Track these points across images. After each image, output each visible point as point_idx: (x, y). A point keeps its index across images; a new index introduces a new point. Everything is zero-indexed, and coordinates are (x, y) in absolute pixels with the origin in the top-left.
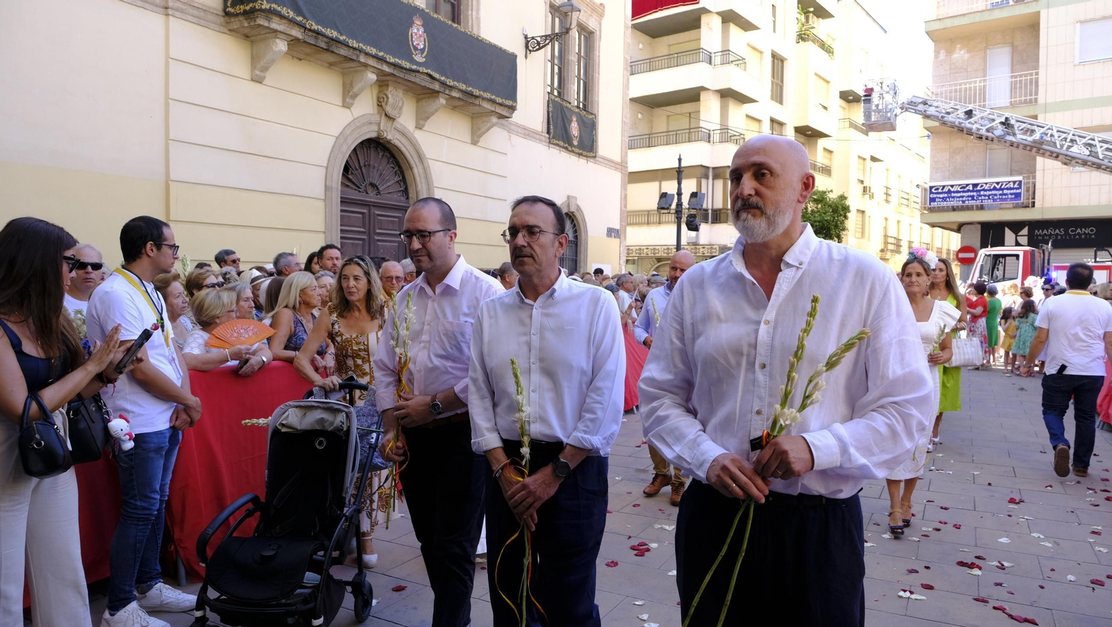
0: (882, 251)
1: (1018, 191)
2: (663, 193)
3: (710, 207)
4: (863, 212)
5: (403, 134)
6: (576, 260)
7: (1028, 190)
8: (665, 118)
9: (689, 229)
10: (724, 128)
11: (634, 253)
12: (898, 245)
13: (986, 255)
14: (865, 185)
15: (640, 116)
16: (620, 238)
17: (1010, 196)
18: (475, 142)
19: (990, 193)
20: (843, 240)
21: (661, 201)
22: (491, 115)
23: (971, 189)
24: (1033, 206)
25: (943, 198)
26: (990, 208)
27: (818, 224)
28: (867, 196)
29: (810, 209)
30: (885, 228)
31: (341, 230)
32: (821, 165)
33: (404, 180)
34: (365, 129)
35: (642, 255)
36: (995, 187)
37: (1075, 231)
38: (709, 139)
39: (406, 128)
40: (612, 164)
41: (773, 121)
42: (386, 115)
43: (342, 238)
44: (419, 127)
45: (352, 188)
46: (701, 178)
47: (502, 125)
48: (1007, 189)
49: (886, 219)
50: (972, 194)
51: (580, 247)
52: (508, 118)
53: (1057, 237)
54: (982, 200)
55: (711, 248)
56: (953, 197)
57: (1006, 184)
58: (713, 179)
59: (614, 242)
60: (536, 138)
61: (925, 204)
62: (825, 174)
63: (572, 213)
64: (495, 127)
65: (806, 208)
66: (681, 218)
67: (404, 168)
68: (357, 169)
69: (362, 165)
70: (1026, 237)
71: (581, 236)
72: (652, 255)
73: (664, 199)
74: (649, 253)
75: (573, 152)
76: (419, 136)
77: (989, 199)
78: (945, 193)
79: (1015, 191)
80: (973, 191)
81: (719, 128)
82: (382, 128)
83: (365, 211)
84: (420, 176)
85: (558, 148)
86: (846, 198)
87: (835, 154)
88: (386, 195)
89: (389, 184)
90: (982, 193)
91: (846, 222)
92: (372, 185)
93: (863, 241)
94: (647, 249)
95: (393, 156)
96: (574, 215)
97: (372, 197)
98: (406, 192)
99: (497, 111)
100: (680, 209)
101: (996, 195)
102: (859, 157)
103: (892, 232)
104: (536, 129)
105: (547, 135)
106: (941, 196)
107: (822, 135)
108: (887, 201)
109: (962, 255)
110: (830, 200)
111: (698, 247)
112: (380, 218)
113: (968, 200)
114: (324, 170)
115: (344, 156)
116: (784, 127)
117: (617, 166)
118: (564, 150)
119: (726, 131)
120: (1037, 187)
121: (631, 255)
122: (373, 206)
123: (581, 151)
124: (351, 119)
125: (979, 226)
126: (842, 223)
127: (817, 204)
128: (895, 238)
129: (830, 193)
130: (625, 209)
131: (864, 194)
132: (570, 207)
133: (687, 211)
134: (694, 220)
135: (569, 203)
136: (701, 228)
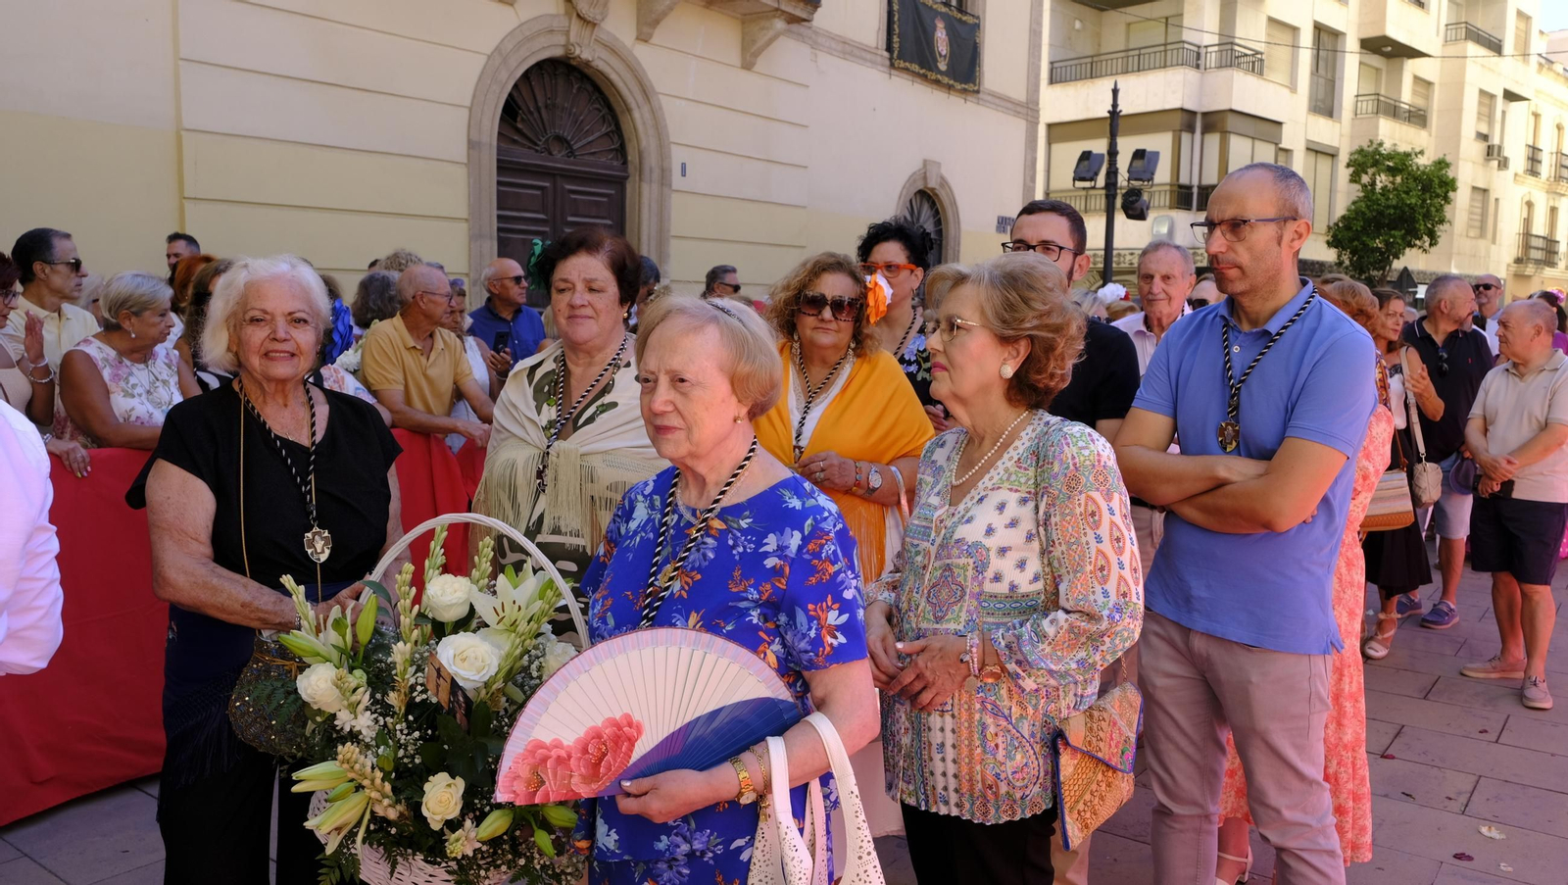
0: (1518, 261)
2: (1085, 154)
3: (1195, 182)
4: (1485, 191)
5: (613, 51)
8: (1122, 28)
9: (1129, 216)
10: (1227, 42)
12: (1550, 251)
14: (1490, 143)
15: (1078, 25)
18: (747, 65)
20: (1441, 240)
21: (1081, 166)
22: (774, 17)
27: (1392, 211)
28: (1495, 163)
29: (1379, 185)
30: (1528, 222)
31: (499, 217)
32: (1407, 107)
33: (618, 131)
34: (543, 41)
38: (1196, 59)
39: (617, 39)
40: (1010, 105)
41: (1319, 28)
42: (578, 15)
43: (499, 230)
44: (643, 38)
45: (523, 145)
46: (1181, 131)
47: (801, 35)
49: (1530, 205)
52: (805, 20)
55: (1194, 254)
58: (1203, 133)
60: (865, 60)
62: (1415, 124)
63: (933, 190)
64: (782, 38)
65: (1373, 184)
66: (1114, 197)
67: (618, 110)
68: (531, 113)
69: (540, 104)
71: (947, 231)
73: (1086, 163)
75: (937, 82)
76: (642, 54)
81: (1217, 42)
82: (572, 40)
83: (547, 184)
84: (644, 123)
85: (906, 76)
86: (1448, 165)
87: (1437, 88)
88: (586, 157)
89: (590, 139)
91: (1447, 208)
92: (560, 139)
93: (1482, 244)
95: (597, 89)
96: (936, 195)
97: (558, 160)
98: (621, 151)
99: (783, 7)
100: (1113, 181)
102: (1482, 92)
103: (1539, 228)
104: (865, 42)
105: (886, 54)
107: (1415, 53)
108: (1533, 172)
110: (1418, 168)
112: (573, 196)
114: (466, 112)
115: (503, 88)
116: (1340, 37)
117: (1019, 109)
118: (919, 80)
119: (1229, 47)
122: (562, 176)
123: (951, 82)
124: (513, 23)
126: (1440, 209)
127: (1394, 176)
128: (1544, 238)
129: (1419, 156)
130: (1031, 185)
131: (1489, 160)
132: (929, 181)
133: (1125, 183)
134: (1137, 201)
135: (925, 173)
136: (1151, 215)
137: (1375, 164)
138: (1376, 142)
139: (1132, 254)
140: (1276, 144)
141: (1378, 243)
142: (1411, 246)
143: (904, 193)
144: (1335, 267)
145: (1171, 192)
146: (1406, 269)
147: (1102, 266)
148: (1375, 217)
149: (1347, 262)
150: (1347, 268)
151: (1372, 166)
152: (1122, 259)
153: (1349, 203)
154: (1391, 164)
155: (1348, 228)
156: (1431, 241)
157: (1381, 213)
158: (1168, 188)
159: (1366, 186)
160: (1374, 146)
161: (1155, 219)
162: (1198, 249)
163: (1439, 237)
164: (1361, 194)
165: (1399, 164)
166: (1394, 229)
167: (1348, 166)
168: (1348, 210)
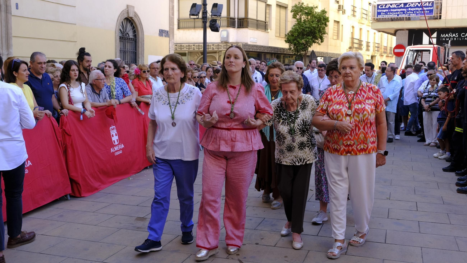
0: (350, 48)
1: (431, 8)
2: (193, 4)
3: (236, 17)
4: (338, 22)
6: (136, 53)
7: (437, 8)
9: (212, 30)
11: (185, 48)
12: (360, 44)
13: (410, 50)
14: (339, 4)
16: (169, 37)
17: (426, 12)
19: (415, 9)
20: (325, 40)
21: (192, 9)
23: (403, 6)
24: (440, 18)
25: (385, 12)
26: (415, 19)
27: (308, 29)
28: (341, 12)
29: (303, 19)
30: (352, 33)
35: (191, 50)
36: (417, 5)
37: (465, 35)
48: (425, 7)
49: (353, 27)
50: (403, 10)
51: (139, 43)
53: (454, 39)
54: (409, 14)
56: (392, 12)
57: (424, 4)
59: (165, 40)
61: (374, 16)
63: (131, 18)
65: (301, 19)
66: (206, 22)
70: (436, 39)
71: (139, 35)
72: (197, 50)
73: (194, 8)
74: (195, 48)
77: (414, 13)
78: (387, 9)
79: (429, 8)
80: (404, 8)
86: (326, 12)
90: (409, 9)
91: (326, 28)
93: (338, 41)
94: (194, 45)
96: (133, 20)
100: (205, 16)
101: (418, 11)
103: (357, 36)
106: (384, 11)
108: (354, 16)
109: (396, 51)
110: (316, 13)
111: (228, 44)
113: (401, 14)
120: (443, 6)
121: (183, 50)
125: (407, 32)
126: (324, 29)
127: (308, 16)
128: (358, 40)
129: (316, 8)
130: (172, 16)
131: (339, 10)
132: (129, 14)
133: (210, 17)
134: (215, 24)
135: (128, 11)
136: (221, 29)
137: (301, 11)
138: (301, 3)
139: (213, 45)
140: (266, 3)
141: (303, 41)
142: (315, 42)
143: (119, 18)
144: (288, 50)
145: (228, 21)
146: (313, 51)
147: (202, 49)
148: (302, 31)
149: (293, 48)
150: (292, 51)
151: (300, 12)
152: (209, 47)
153: (293, 26)
154: (306, 11)
155: (292, 35)
156: (321, 40)
157: (304, 30)
158: (226, 19)
159: (298, 20)
160: (301, 4)
161: (222, 31)
162: (239, 43)
163: (324, 39)
164: (296, 23)
165: (309, 11)
166: (309, 36)
167: (292, 12)
168: (292, 29)
